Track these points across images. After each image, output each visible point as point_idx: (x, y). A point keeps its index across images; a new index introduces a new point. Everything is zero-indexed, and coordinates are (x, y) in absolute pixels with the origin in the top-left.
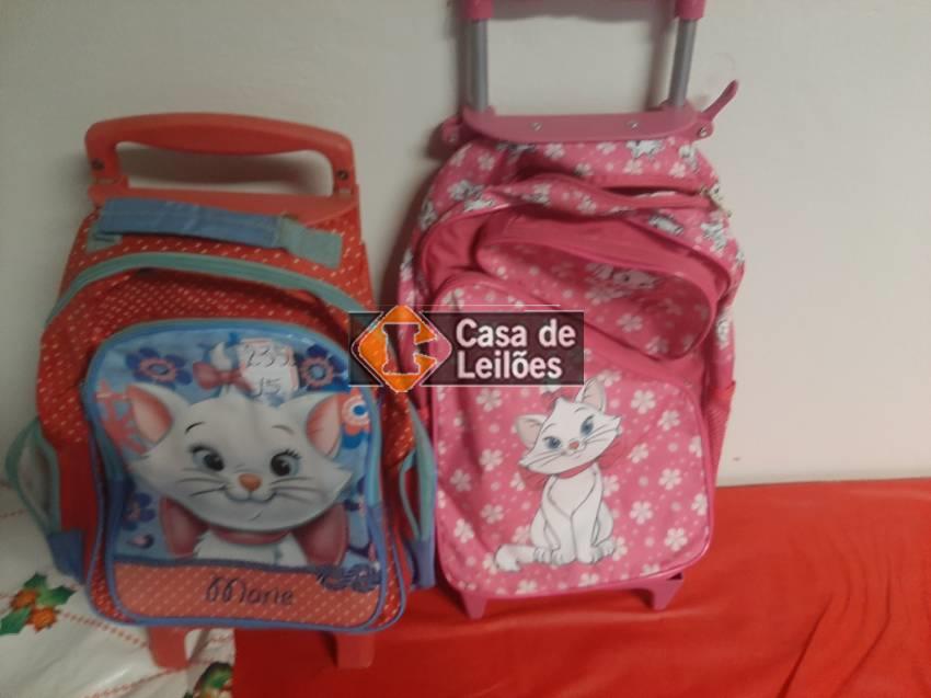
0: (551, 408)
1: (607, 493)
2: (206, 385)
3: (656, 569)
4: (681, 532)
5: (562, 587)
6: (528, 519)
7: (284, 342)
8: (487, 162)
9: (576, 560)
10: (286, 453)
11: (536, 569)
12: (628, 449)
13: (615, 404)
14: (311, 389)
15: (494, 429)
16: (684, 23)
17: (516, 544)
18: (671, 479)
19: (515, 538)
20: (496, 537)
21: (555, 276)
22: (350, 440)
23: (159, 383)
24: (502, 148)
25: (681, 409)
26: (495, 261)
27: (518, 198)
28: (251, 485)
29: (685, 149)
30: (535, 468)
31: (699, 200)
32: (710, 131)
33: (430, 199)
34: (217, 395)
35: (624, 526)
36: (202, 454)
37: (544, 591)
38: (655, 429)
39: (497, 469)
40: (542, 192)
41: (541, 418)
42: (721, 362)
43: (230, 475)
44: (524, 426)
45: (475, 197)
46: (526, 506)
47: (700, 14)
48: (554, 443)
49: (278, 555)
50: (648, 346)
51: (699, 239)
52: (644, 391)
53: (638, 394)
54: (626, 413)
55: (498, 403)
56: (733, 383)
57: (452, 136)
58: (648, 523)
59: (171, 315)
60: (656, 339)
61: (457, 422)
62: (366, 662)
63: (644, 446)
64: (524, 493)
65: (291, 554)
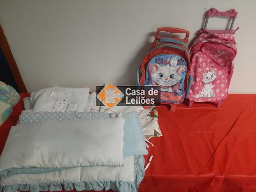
0: (207, 72)
1: (213, 88)
2: (165, 64)
3: (220, 99)
4: (223, 94)
5: (206, 101)
6: (201, 90)
7: (177, 57)
8: (206, 36)
9: (208, 97)
10: (173, 75)
11: (201, 98)
12: (217, 81)
13: (216, 73)
14: (179, 65)
15: (199, 74)
16: (233, 19)
17: (199, 94)
18: (222, 86)
19: (199, 93)
20: (196, 92)
21: (211, 53)
22: (183, 73)
23: (158, 64)
24: (209, 34)
25: (225, 75)
26: (204, 49)
27: (210, 40)
28: (166, 79)
29: (232, 35)
30: (204, 82)
31: (233, 42)
32: (235, 33)
33: (196, 41)
34: (166, 65)
35: (215, 92)
36: (160, 74)
37: (203, 101)
38: (221, 78)
39: (199, 81)
40: (214, 40)
41: (206, 74)
42: (232, 68)
43: (163, 78)
44: (204, 75)
45: (203, 40)
46: (201, 88)
47: (236, 18)
48: (207, 78)
49: (168, 90)
50: (222, 65)
51: (233, 47)
52: (220, 71)
53: (219, 72)
54: (217, 74)
55: (201, 71)
56: (233, 71)
57: (201, 32)
58: (219, 92)
59: (163, 54)
60: (223, 63)
61: (193, 74)
62: (174, 111)
63: (219, 80)
64: (201, 86)
65: (170, 90)
